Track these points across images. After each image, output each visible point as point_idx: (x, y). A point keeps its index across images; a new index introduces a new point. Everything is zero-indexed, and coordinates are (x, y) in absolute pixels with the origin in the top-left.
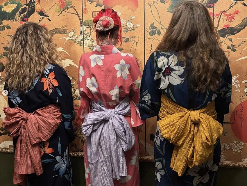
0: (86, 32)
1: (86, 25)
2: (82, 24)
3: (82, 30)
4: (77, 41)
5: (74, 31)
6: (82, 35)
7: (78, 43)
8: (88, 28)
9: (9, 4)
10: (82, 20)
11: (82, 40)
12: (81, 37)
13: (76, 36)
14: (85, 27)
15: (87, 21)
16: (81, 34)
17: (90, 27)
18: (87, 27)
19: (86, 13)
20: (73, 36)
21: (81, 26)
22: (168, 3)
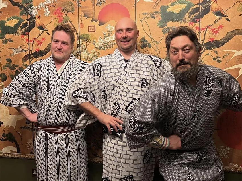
1: (82, 39)
2: (79, 37)
3: (79, 43)
4: (74, 53)
7: (75, 55)
8: (84, 41)
10: (78, 34)
11: (78, 52)
12: (78, 50)
15: (83, 34)
16: (78, 47)
17: (86, 40)
19: (82, 28)
21: (78, 39)
22: (158, 18)
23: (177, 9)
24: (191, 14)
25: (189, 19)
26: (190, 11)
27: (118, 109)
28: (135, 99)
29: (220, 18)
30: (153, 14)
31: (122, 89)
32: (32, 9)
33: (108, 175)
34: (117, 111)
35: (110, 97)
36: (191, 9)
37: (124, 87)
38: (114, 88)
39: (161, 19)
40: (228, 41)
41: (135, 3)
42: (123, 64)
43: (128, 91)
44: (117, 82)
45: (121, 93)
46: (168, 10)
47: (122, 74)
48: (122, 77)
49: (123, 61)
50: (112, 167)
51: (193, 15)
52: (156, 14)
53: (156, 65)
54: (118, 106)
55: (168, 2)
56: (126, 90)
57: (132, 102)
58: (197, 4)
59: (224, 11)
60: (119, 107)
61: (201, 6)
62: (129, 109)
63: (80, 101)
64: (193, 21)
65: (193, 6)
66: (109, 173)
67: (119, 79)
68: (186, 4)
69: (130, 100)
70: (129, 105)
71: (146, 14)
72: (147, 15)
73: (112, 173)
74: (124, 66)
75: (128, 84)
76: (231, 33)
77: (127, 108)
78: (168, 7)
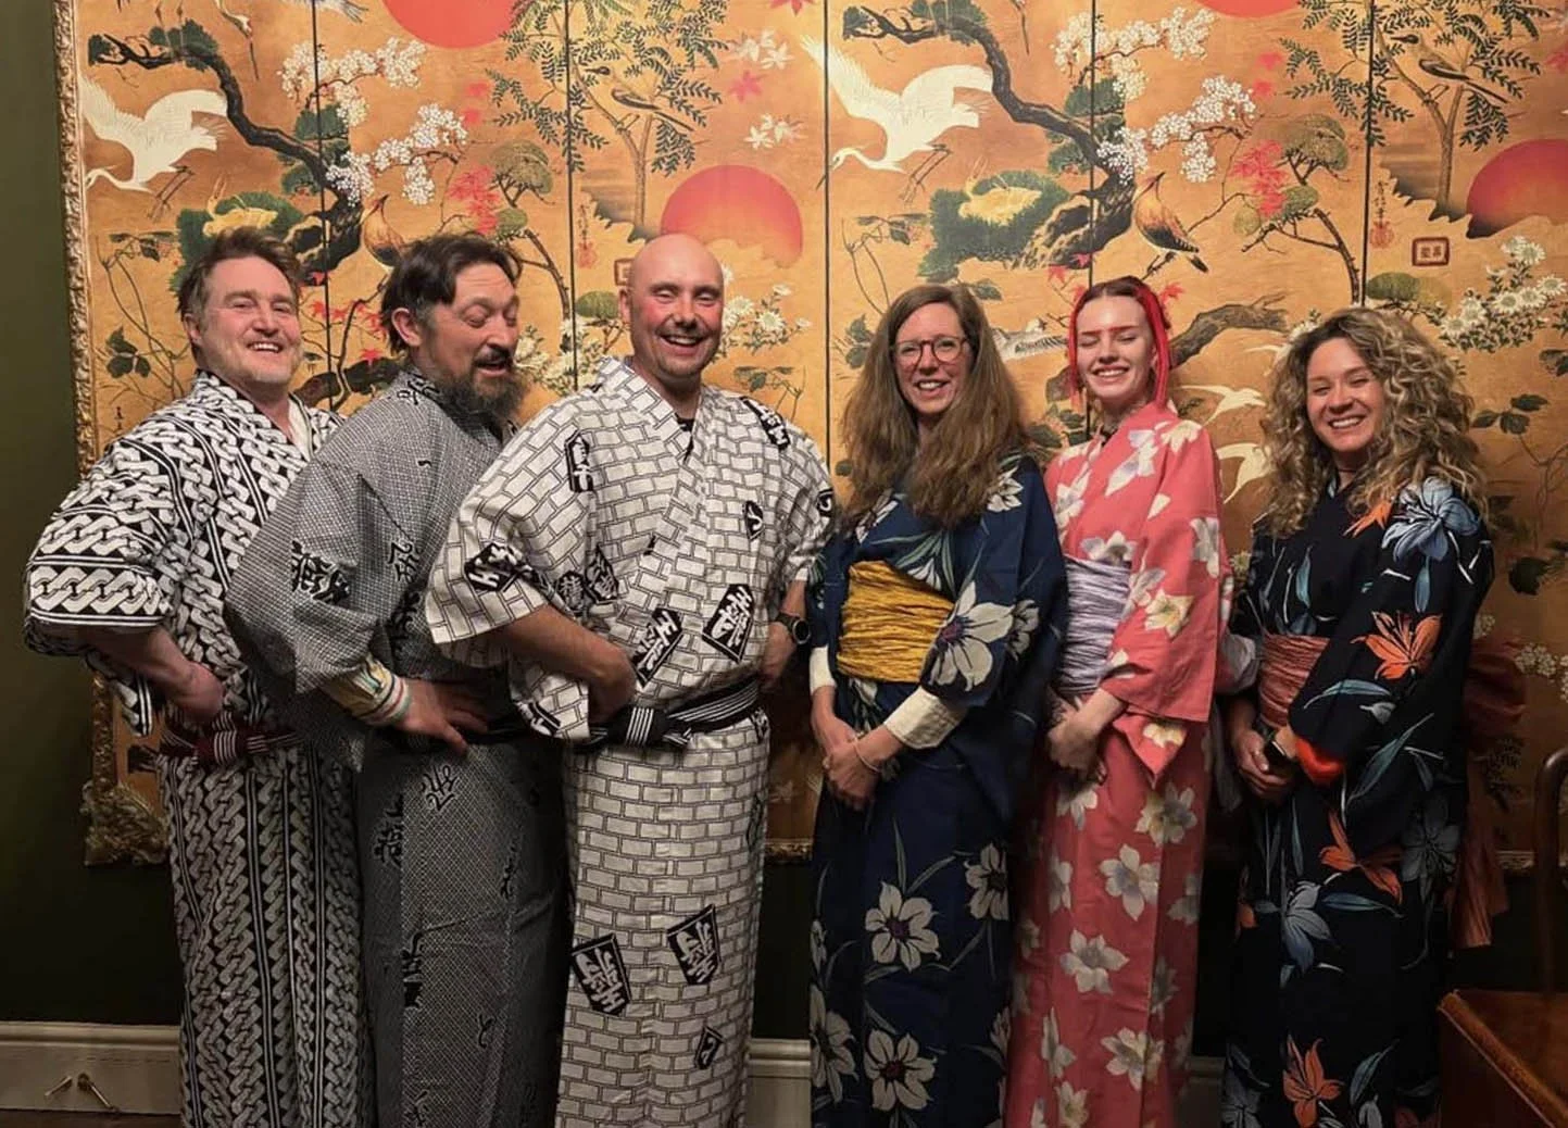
0: (588, 343)
1: (585, 313)
2: (572, 308)
3: (570, 333)
4: (549, 375)
5: (536, 336)
6: (570, 354)
7: (552, 387)
8: (594, 324)
9: (1000, 189)
11: (567, 374)
12: (565, 361)
13: (545, 356)
14: (581, 321)
15: (592, 295)
16: (565, 348)
17: (605, 322)
18: (592, 320)
20: (529, 356)
21: (566, 316)
22: (922, 242)
23: (1000, 210)
24: (1057, 230)
25: (1050, 252)
26: (1053, 218)
27: (674, 637)
28: (733, 589)
29: (1169, 257)
30: (902, 224)
31: (686, 548)
32: (346, 164)
33: (614, 925)
34: (667, 643)
35: (629, 586)
36: (1056, 212)
37: (694, 542)
38: (652, 544)
39: (935, 245)
40: (1197, 351)
41: (823, 172)
42: (672, 439)
43: (707, 556)
44: (666, 518)
45: (683, 565)
46: (963, 212)
47: (680, 484)
48: (685, 495)
49: (673, 425)
50: (635, 886)
51: (1063, 237)
52: (915, 227)
53: (773, 439)
54: (671, 622)
55: (963, 177)
56: (700, 553)
57: (725, 603)
58: (1083, 193)
59: (1186, 228)
60: (678, 624)
61: (1096, 202)
62: (717, 632)
63: (521, 604)
64: (1062, 263)
65: (1063, 200)
66: (615, 914)
67: (673, 504)
68: (1040, 189)
69: (719, 594)
70: (717, 616)
71: (870, 220)
72: (874, 225)
73: (630, 911)
74: (678, 446)
75: (704, 526)
76: (1209, 318)
77: (708, 630)
78: (964, 198)
